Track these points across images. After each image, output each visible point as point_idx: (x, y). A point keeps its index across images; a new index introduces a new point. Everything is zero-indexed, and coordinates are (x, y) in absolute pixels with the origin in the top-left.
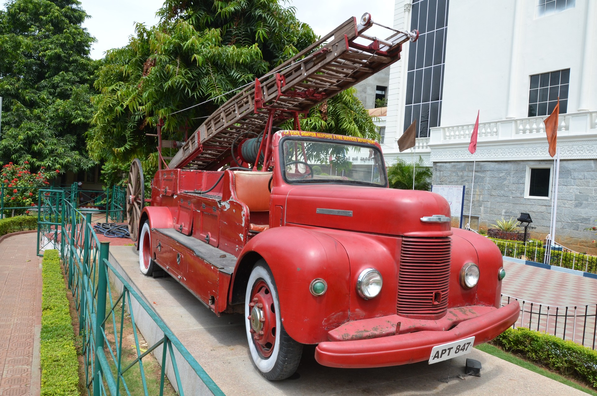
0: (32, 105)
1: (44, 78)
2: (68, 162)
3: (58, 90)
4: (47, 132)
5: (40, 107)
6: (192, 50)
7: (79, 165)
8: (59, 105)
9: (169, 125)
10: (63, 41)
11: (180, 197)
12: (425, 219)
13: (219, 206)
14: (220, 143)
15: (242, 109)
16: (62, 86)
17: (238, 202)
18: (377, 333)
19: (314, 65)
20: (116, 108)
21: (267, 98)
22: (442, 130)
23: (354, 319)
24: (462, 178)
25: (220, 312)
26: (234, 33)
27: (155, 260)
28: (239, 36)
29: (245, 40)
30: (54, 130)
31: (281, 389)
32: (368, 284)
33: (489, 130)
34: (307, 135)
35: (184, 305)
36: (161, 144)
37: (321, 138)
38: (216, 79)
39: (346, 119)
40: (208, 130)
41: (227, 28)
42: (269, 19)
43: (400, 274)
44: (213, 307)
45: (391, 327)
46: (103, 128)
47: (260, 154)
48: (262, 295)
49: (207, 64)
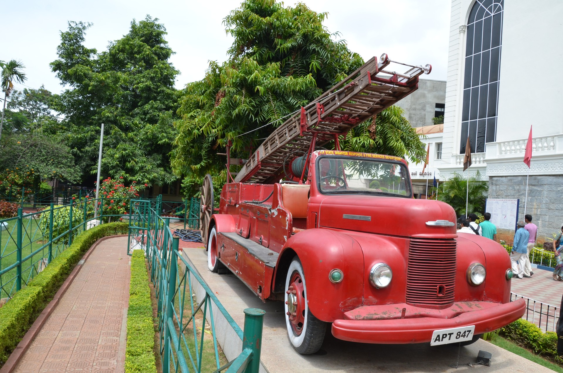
0: (126, 129)
1: (137, 106)
2: (155, 177)
3: (148, 116)
4: (138, 152)
5: (133, 131)
6: (255, 82)
7: (163, 180)
8: (148, 129)
9: (236, 146)
10: (152, 75)
11: (241, 206)
12: (430, 223)
13: (270, 213)
14: (276, 160)
15: (292, 132)
16: (151, 113)
17: (284, 210)
18: (385, 316)
19: (346, 96)
20: (194, 131)
21: (310, 123)
22: (497, 146)
23: (367, 305)
24: (519, 192)
25: (266, 298)
26: (292, 65)
27: (220, 259)
28: (295, 68)
29: (302, 71)
30: (144, 150)
31: (309, 361)
32: (379, 276)
33: (545, 145)
34: (340, 154)
35: (240, 295)
36: (229, 161)
37: (352, 156)
38: (275, 106)
39: (393, 138)
40: (265, 149)
41: (286, 61)
42: (322, 52)
43: (409, 269)
44: (260, 294)
45: (398, 313)
46: (184, 149)
47: (306, 169)
48: (296, 284)
49: (268, 93)
